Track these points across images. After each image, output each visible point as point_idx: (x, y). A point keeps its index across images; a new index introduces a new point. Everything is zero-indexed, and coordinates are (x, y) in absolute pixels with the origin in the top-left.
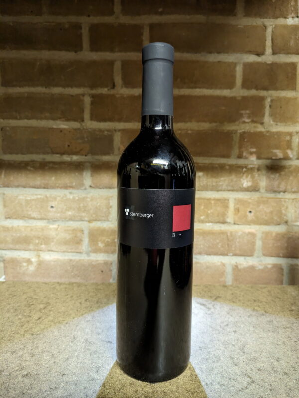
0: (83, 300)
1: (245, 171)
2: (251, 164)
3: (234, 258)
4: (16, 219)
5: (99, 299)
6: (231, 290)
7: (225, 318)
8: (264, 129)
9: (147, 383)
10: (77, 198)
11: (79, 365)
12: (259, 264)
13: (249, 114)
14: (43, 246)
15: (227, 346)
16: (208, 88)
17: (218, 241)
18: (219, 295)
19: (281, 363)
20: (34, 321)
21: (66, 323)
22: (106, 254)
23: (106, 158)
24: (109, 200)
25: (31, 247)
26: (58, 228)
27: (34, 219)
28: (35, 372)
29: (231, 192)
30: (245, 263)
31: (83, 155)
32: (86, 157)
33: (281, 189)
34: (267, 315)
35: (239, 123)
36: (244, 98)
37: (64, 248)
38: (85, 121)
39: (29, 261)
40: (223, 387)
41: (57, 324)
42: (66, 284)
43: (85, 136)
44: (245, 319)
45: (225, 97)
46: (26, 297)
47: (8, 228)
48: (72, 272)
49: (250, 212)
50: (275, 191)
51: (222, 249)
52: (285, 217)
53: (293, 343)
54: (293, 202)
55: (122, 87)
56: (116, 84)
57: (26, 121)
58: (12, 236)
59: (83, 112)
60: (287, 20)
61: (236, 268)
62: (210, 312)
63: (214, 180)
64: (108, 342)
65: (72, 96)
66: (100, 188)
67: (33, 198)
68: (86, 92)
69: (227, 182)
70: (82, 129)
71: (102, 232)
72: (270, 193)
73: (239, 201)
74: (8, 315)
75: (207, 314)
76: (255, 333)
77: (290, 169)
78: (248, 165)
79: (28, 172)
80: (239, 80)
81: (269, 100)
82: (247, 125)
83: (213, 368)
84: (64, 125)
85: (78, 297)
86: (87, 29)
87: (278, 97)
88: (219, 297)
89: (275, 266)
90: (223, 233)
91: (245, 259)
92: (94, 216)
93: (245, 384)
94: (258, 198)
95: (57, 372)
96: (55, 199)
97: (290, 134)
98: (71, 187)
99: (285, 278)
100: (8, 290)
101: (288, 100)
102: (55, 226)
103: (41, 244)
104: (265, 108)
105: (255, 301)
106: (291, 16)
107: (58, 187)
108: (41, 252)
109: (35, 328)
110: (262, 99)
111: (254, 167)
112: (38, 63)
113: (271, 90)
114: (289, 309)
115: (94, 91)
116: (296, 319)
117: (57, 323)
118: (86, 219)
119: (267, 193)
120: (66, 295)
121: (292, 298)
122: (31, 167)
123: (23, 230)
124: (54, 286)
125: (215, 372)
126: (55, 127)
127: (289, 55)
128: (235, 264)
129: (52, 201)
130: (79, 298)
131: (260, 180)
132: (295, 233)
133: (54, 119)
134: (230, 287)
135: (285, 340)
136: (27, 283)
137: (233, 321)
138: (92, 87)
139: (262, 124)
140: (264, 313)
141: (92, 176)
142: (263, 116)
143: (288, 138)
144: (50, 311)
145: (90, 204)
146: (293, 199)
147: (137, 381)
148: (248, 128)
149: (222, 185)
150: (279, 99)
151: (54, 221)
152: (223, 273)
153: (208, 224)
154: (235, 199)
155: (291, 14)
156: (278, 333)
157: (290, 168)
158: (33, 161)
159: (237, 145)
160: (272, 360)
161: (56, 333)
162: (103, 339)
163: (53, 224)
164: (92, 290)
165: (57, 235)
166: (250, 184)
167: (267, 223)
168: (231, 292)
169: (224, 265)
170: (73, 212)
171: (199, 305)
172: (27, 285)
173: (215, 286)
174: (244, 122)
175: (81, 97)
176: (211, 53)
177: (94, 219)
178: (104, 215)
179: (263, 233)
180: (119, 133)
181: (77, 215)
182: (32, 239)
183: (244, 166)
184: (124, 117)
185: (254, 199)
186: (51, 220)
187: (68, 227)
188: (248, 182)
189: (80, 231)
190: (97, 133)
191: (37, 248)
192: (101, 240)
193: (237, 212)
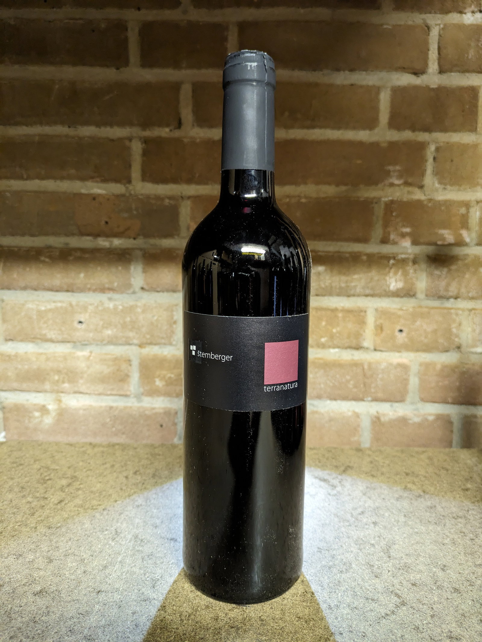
0: (131, 472)
1: (393, 264)
2: (402, 254)
3: (374, 404)
4: (22, 341)
5: (157, 470)
6: (369, 456)
7: (360, 501)
8: (425, 195)
9: (234, 605)
10: (120, 307)
11: (124, 577)
12: (415, 415)
13: (399, 171)
14: (66, 385)
15: (362, 547)
16: (333, 128)
17: (348, 377)
18: (351, 465)
19: (449, 574)
20: (51, 505)
21: (104, 510)
22: (169, 398)
23: (167, 243)
24: (172, 311)
25: (47, 386)
26: (90, 356)
27: (52, 341)
28: (53, 588)
29: (369, 298)
30: (391, 413)
31: (129, 238)
32: (135, 242)
33: (451, 294)
34: (427, 496)
35: (385, 185)
36: (392, 145)
37: (100, 388)
38: (134, 182)
39: (43, 409)
40: (357, 611)
41: (89, 511)
42: (103, 447)
43: (134, 206)
44: (392, 503)
45: (361, 144)
46: (39, 467)
47: (9, 356)
48: (113, 427)
49: (401, 331)
50: (440, 297)
51: (355, 390)
52: (456, 340)
53: (469, 542)
54: (470, 315)
55: (193, 126)
56: (183, 120)
57: (37, 181)
58: (16, 368)
59: (130, 166)
60: (464, 15)
61: (377, 421)
62: (335, 492)
63: (344, 278)
64: (171, 539)
65: (113, 140)
66: (158, 292)
67: (49, 307)
68: (135, 135)
69: (363, 282)
70: (127, 195)
71: (161, 362)
72: (433, 300)
73: (382, 313)
74: (10, 496)
75: (330, 494)
76: (409, 525)
77: (466, 261)
78: (397, 254)
79: (41, 265)
80: (384, 117)
81: (433, 148)
82: (397, 188)
83: (339, 582)
84: (99, 188)
85: (122, 467)
86: (137, 30)
87: (448, 143)
88: (349, 466)
89: (439, 417)
90: (356, 364)
91: (392, 406)
92: (148, 336)
93: (391, 607)
94: (414, 307)
95: (88, 587)
96: (85, 308)
97: (467, 205)
98: (111, 289)
99: (456, 438)
100: (9, 456)
101: (464, 148)
102: (85, 353)
103: (63, 382)
104: (426, 161)
105: (407, 474)
106: (471, 9)
107: (89, 289)
108: (62, 395)
109: (53, 518)
110: (422, 146)
111: (408, 259)
112: (57, 87)
113: (436, 131)
114: (463, 487)
115: (147, 133)
116: (473, 503)
117: (88, 508)
118: (135, 341)
119: (427, 299)
120: (103, 464)
121: (467, 470)
122: (46, 257)
123: (34, 359)
124: (84, 449)
125: (343, 588)
126: (83, 191)
127: (467, 74)
128: (375, 414)
129: (80, 313)
130: (124, 468)
131: (417, 279)
132: (473, 364)
133: (83, 179)
134: (368, 452)
135: (456, 537)
136: (40, 445)
137: (372, 505)
138: (145, 125)
139: (421, 187)
140: (422, 494)
141: (144, 271)
142: (423, 174)
143: (463, 210)
144: (78, 489)
145: (141, 317)
146: (470, 310)
147: (217, 602)
148: (398, 194)
149: (355, 287)
150: (449, 146)
151: (84, 344)
152: (355, 429)
153: (332, 351)
154: (376, 310)
155: (470, 6)
156: (444, 525)
157: (465, 259)
158: (49, 247)
159: (381, 222)
160: (434, 570)
161: (87, 525)
162: (163, 535)
163: (82, 350)
164: (146, 456)
165: (88, 367)
166: (400, 285)
167: (427, 349)
168: (369, 459)
169: (357, 415)
170: (115, 330)
171: (317, 481)
172: (40, 447)
173: (342, 450)
174: (392, 185)
175: (127, 143)
176: (338, 70)
177: (149, 341)
178: (165, 336)
179: (421, 365)
180: (189, 203)
181: (121, 334)
182: (48, 374)
183: (391, 256)
184: (197, 175)
185: (406, 310)
186: (78, 344)
187: (106, 354)
188: (398, 283)
189: (125, 361)
190: (153, 202)
191: (56, 388)
192: (159, 376)
193: (379, 331)
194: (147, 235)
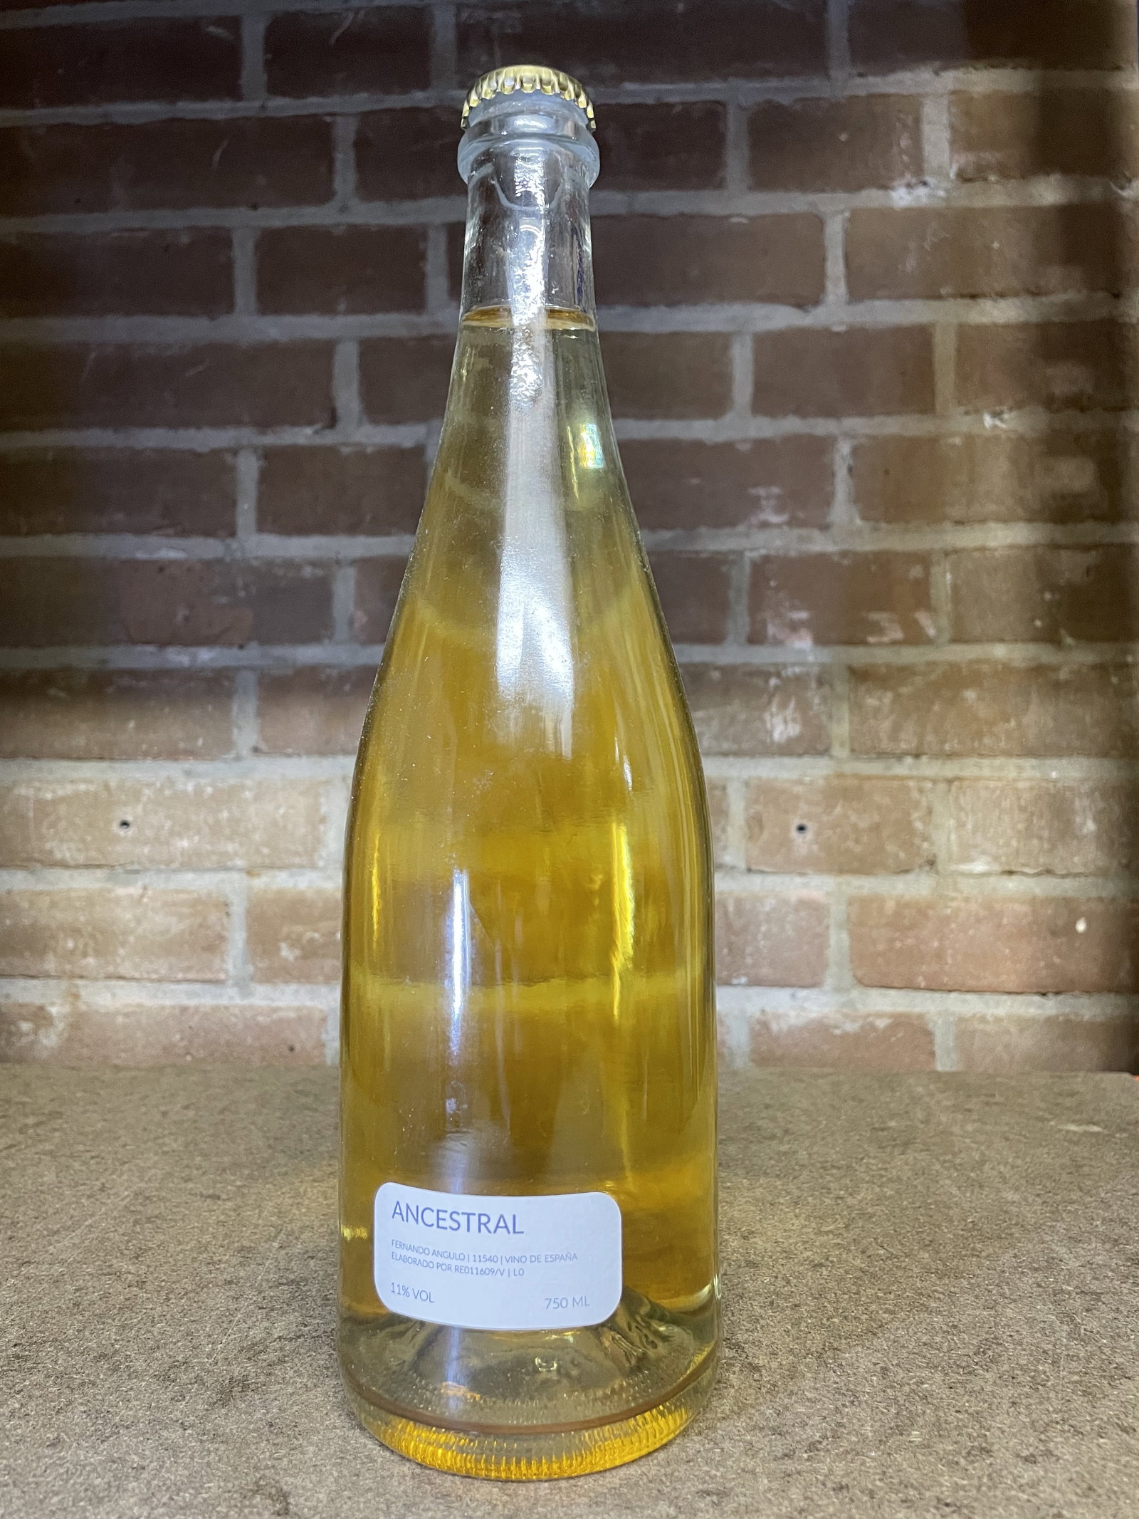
1: (777, 688)
2: (794, 664)
3: (754, 992)
8: (835, 543)
10: (209, 790)
12: (846, 1016)
13: (779, 497)
14: (91, 961)
16: (638, 417)
22: (308, 987)
23: (308, 654)
24: (317, 795)
25: (51, 964)
26: (142, 896)
27: (64, 865)
29: (731, 759)
30: (793, 1013)
31: (231, 645)
32: (242, 654)
33: (904, 746)
35: (750, 526)
36: (762, 445)
37: (162, 967)
38: (241, 533)
39: (39, 1016)
43: (240, 582)
45: (698, 445)
48: (188, 1053)
49: (801, 829)
50: (881, 755)
52: (925, 846)
54: (949, 790)
55: (360, 423)
56: (340, 411)
57: (47, 539)
59: (234, 503)
60: (891, 192)
61: (761, 1029)
65: (200, 455)
66: (289, 756)
67: (60, 793)
68: (245, 442)
69: (715, 724)
70: (228, 559)
71: (293, 907)
72: (870, 760)
73: (764, 793)
78: (785, 666)
79: (49, 707)
80: (742, 389)
81: (845, 448)
82: (776, 531)
84: (171, 548)
86: (250, 245)
87: (878, 438)
89: (900, 1021)
91: (793, 996)
92: (266, 851)
94: (827, 778)
96: (136, 795)
97: (924, 559)
98: (191, 753)
101: (911, 447)
102: (135, 890)
103: (85, 955)
104: (833, 475)
106: (904, 181)
107: (146, 755)
108: (80, 982)
110: (822, 446)
111: (808, 674)
112: (93, 355)
113: (849, 415)
115: (270, 439)
118: (239, 862)
119: (857, 759)
122: (60, 689)
123: (25, 905)
126: (140, 555)
127: (906, 302)
128: (758, 1015)
129: (125, 804)
131: (830, 716)
132: (967, 900)
133: (140, 531)
135: (807, 1194)
138: (264, 425)
141: (260, 714)
142: (828, 501)
143: (916, 572)
145: (252, 810)
146: (950, 782)
148: (778, 543)
150: (880, 445)
151: (132, 871)
154: (747, 784)
155: (902, 175)
156: (795, 1178)
158: (67, 670)
159: (745, 601)
161: (48, 1178)
163: (127, 884)
165: (139, 921)
166: (794, 730)
167: (863, 867)
170: (196, 838)
174: (765, 525)
175: (228, 458)
176: (646, 305)
177: (267, 861)
178: (300, 849)
179: (850, 904)
180: (351, 573)
181: (209, 847)
182: (52, 937)
183: (772, 669)
184: (368, 518)
185: (812, 783)
186: (120, 870)
187: (177, 892)
188: (790, 726)
189: (217, 906)
190: (281, 572)
191: (68, 967)
192: (287, 938)
193: (756, 830)
194: (265, 641)
